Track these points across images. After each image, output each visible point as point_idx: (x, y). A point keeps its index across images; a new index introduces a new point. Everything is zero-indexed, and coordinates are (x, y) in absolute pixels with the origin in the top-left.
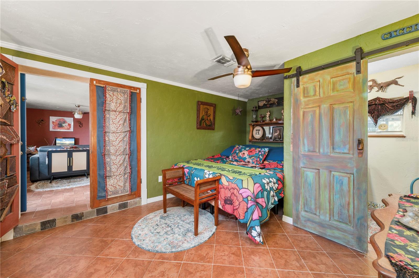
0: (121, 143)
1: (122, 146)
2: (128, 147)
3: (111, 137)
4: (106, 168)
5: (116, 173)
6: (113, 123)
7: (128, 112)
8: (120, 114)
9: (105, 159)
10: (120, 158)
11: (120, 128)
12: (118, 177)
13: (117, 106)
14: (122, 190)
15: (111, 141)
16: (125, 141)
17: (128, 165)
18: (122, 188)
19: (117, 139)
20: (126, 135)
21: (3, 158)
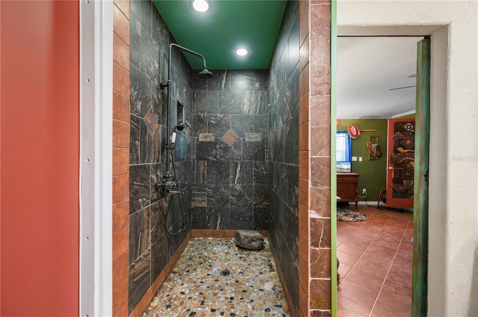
21: (410, 169)
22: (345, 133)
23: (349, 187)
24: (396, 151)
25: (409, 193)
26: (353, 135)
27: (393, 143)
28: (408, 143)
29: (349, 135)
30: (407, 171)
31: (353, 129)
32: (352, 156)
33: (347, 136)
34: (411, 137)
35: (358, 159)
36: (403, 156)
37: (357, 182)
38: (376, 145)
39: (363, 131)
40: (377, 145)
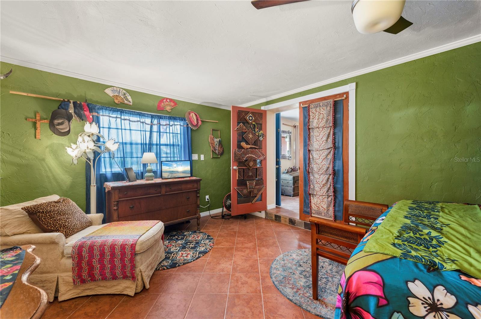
0: (325, 161)
1: (325, 165)
2: (331, 165)
3: (315, 155)
4: (310, 185)
5: (319, 193)
6: (316, 140)
7: (331, 126)
8: (323, 130)
9: (309, 177)
10: (323, 177)
11: (323, 144)
12: (321, 198)
13: (319, 122)
14: (325, 213)
15: (315, 159)
16: (329, 159)
17: (331, 187)
18: (325, 211)
19: (320, 156)
20: (330, 152)
21: (252, 168)
22: (183, 120)
23: (189, 198)
24: (240, 147)
25: (251, 196)
26: (193, 124)
27: (237, 136)
28: (250, 137)
29: (188, 124)
30: (249, 170)
31: (193, 116)
32: (192, 153)
33: (185, 126)
34: (253, 131)
35: (199, 157)
36: (246, 152)
37: (199, 190)
38: (218, 140)
39: (204, 120)
40: (220, 140)
